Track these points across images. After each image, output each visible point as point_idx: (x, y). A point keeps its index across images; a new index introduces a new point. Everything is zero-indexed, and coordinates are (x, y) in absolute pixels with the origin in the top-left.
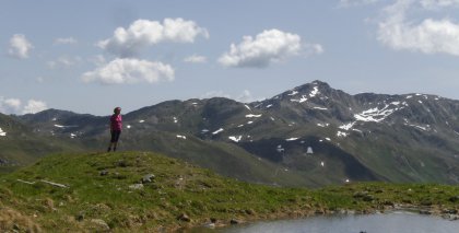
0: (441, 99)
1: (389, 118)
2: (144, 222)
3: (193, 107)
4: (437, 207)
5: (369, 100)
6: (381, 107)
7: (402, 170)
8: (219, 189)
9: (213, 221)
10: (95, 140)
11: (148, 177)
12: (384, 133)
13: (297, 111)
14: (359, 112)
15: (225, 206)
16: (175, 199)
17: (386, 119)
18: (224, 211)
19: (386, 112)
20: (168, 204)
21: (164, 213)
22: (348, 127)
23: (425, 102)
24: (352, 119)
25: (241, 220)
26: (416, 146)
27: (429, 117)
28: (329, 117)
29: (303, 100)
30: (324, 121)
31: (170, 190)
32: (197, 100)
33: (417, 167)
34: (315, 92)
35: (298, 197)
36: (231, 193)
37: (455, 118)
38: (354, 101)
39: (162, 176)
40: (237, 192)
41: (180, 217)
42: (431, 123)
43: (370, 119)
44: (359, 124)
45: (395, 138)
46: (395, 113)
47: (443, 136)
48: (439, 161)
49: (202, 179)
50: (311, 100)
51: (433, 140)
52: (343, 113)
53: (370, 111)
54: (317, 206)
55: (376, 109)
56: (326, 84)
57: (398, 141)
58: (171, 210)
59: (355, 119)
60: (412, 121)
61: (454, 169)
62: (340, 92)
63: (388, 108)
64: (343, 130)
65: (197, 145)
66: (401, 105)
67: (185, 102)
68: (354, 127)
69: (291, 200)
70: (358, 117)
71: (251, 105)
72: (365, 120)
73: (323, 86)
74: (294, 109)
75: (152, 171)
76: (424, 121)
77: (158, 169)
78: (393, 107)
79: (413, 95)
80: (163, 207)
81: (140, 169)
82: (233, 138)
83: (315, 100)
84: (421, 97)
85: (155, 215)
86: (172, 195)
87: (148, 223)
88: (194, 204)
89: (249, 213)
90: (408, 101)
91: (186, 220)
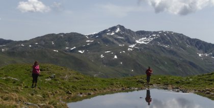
0: (175, 33)
1: (151, 42)
2: (54, 95)
3: (61, 37)
4: (170, 86)
5: (142, 34)
6: (147, 37)
7: (157, 66)
8: (82, 80)
9: (81, 94)
10: (14, 52)
11: (52, 75)
12: (149, 49)
13: (110, 39)
14: (138, 39)
15: (86, 87)
16: (65, 85)
17: (150, 43)
18: (85, 89)
19: (150, 39)
20: (62, 87)
21: (61, 91)
22: (133, 46)
23: (168, 35)
24: (134, 43)
25: (92, 93)
26: (163, 55)
27: (169, 41)
28: (124, 41)
29: (113, 34)
30: (122, 43)
31: (62, 81)
32: (63, 34)
33: (163, 64)
34: (118, 30)
35: (115, 83)
36: (87, 82)
37: (181, 42)
38: (136, 34)
39: (58, 75)
40: (90, 81)
41: (68, 93)
42: (170, 44)
43: (143, 42)
44: (138, 45)
45: (154, 51)
46: (154, 40)
47: (175, 50)
48: (173, 61)
49: (75, 76)
50: (116, 34)
51: (171, 52)
52: (131, 40)
53: (143, 39)
54: (122, 86)
55: (145, 38)
56: (123, 27)
57: (155, 53)
58: (64, 90)
59: (136, 43)
60: (161, 43)
61: (180, 65)
62: (129, 30)
63: (151, 38)
64: (131, 48)
65: (63, 55)
66: (156, 36)
67: (57, 35)
68: (136, 46)
69: (112, 84)
70: (137, 42)
71: (89, 36)
72: (140, 43)
73: (122, 27)
74: (108, 38)
75: (54, 73)
76: (167, 43)
77: (56, 72)
78: (153, 37)
79: (162, 31)
80: (61, 88)
81: (49, 72)
82: (80, 51)
83: (118, 34)
84: (166, 32)
85: (58, 92)
86: (63, 83)
87: (56, 95)
88: (73, 87)
89: (95, 90)
90: (159, 34)
91: (70, 94)
